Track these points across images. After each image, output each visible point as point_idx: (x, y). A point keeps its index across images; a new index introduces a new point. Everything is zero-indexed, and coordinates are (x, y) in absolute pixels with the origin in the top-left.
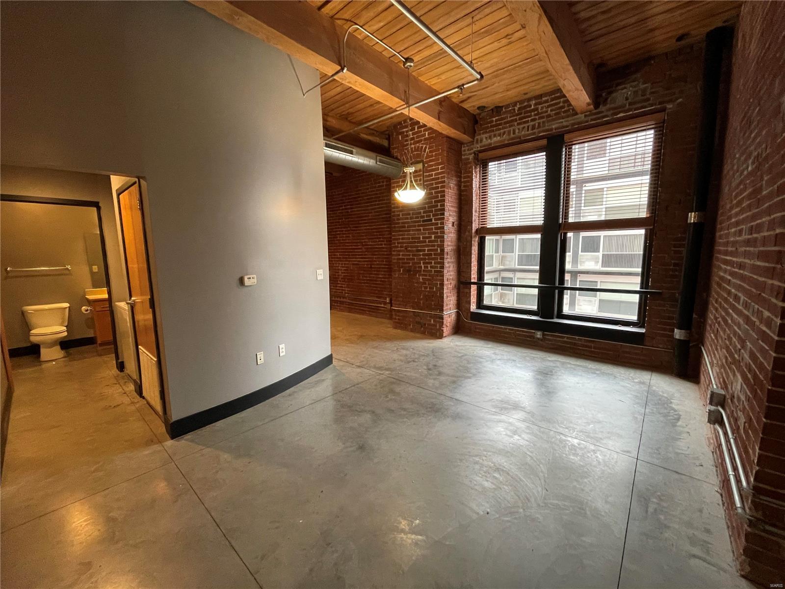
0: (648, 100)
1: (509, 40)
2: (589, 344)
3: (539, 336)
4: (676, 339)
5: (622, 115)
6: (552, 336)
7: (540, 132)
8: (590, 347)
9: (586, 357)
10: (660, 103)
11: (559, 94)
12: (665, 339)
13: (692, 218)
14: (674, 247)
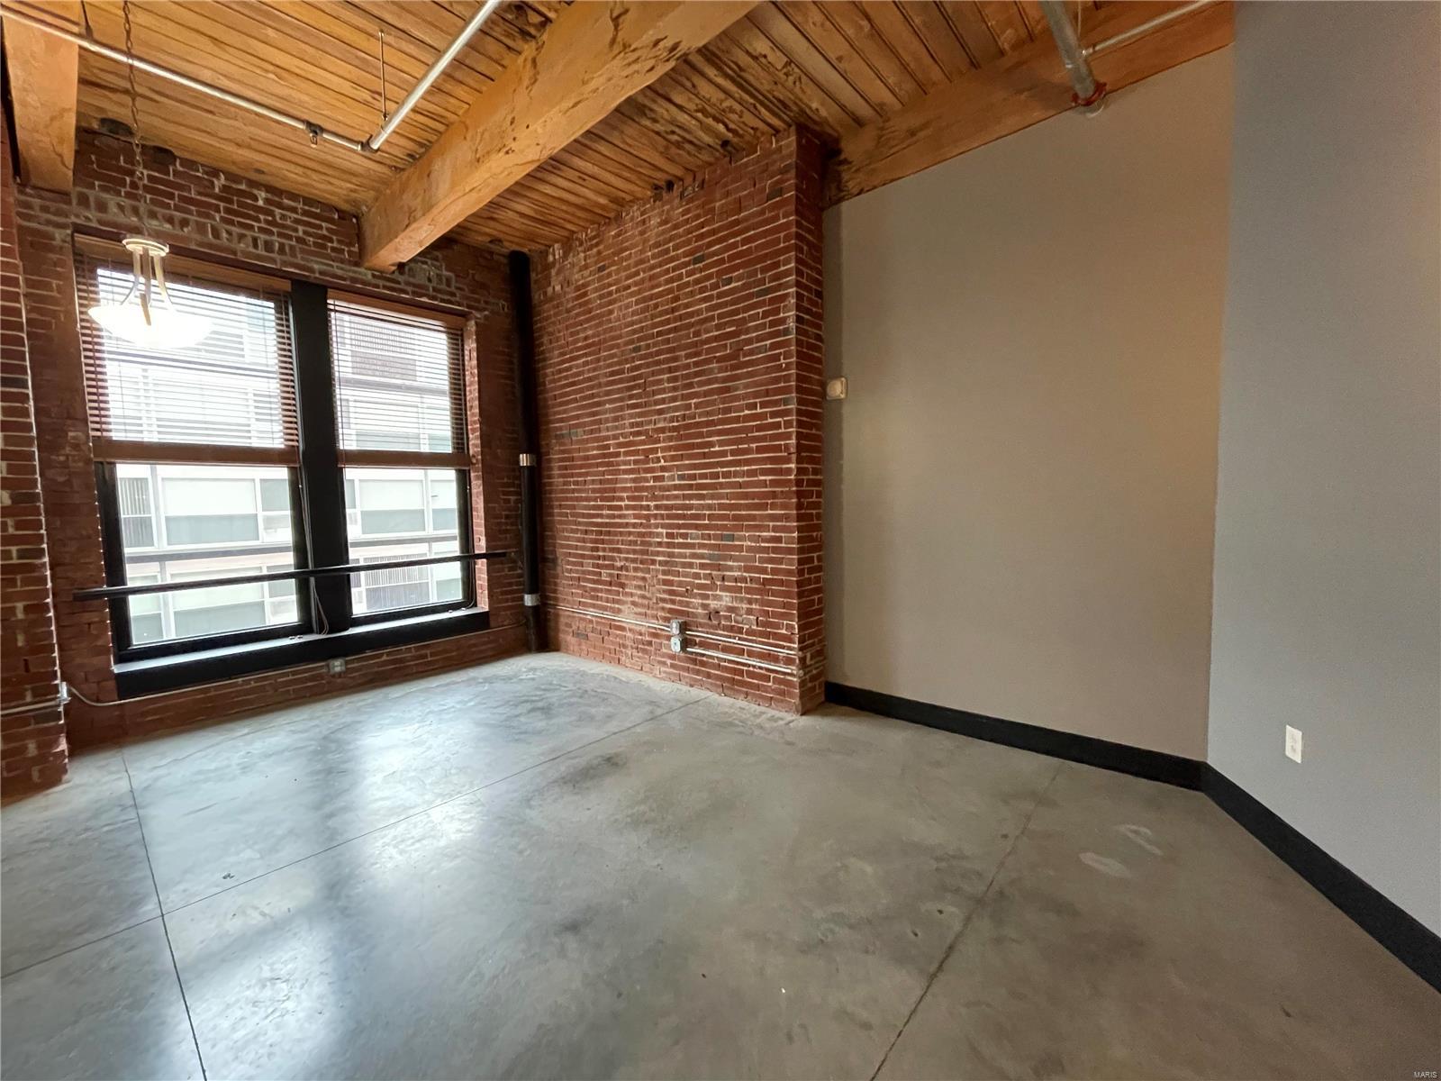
0: (453, 294)
1: (370, 99)
2: (423, 652)
3: (338, 669)
4: (530, 607)
5: (424, 299)
6: (359, 660)
7: (285, 263)
8: (425, 656)
9: (421, 675)
10: (468, 307)
11: (318, 211)
12: (508, 612)
13: (524, 460)
14: (504, 495)
